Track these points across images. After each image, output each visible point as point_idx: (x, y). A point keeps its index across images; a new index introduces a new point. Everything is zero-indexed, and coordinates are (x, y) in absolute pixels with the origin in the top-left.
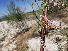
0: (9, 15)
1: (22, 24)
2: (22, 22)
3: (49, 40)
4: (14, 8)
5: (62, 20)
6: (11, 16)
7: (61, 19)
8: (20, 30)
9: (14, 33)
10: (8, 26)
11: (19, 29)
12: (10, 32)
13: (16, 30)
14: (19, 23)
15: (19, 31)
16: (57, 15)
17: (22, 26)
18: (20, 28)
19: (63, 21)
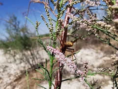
0: (8, 40)
1: (32, 54)
2: (32, 52)
3: (79, 83)
4: (17, 26)
5: (99, 48)
6: (11, 40)
7: (97, 46)
8: (26, 66)
9: (15, 71)
10: (5, 58)
11: (26, 64)
12: (9, 71)
13: (19, 65)
14: (26, 53)
15: (24, 67)
16: (92, 40)
17: (31, 58)
18: (27, 62)
19: (101, 50)
